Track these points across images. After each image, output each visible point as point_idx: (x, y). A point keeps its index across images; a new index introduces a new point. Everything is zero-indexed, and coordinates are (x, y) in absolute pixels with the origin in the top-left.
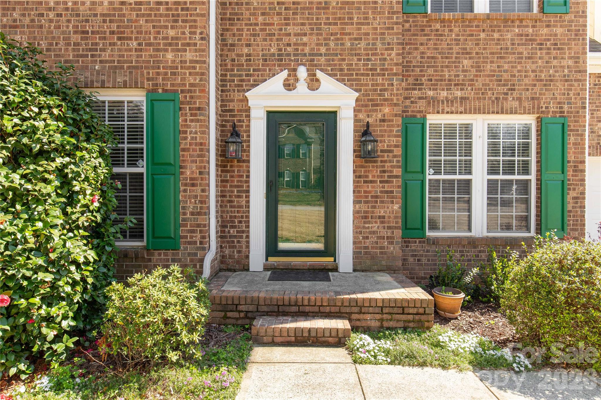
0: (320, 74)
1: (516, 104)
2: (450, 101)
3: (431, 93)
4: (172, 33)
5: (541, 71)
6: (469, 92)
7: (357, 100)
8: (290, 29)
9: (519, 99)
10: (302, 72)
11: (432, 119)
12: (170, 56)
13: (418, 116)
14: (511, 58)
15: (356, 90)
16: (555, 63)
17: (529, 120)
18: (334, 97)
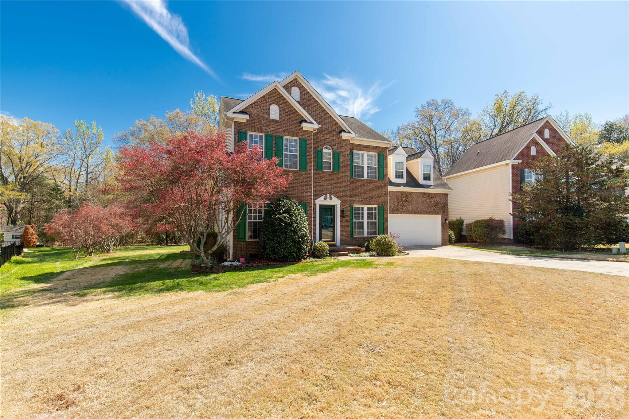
0: (332, 196)
1: (373, 202)
2: (359, 201)
3: (355, 199)
5: (379, 194)
6: (363, 199)
7: (340, 203)
8: (325, 184)
10: (328, 195)
11: (355, 205)
12: (304, 194)
13: (352, 205)
14: (372, 191)
15: (340, 200)
16: (381, 192)
17: (376, 206)
18: (335, 202)
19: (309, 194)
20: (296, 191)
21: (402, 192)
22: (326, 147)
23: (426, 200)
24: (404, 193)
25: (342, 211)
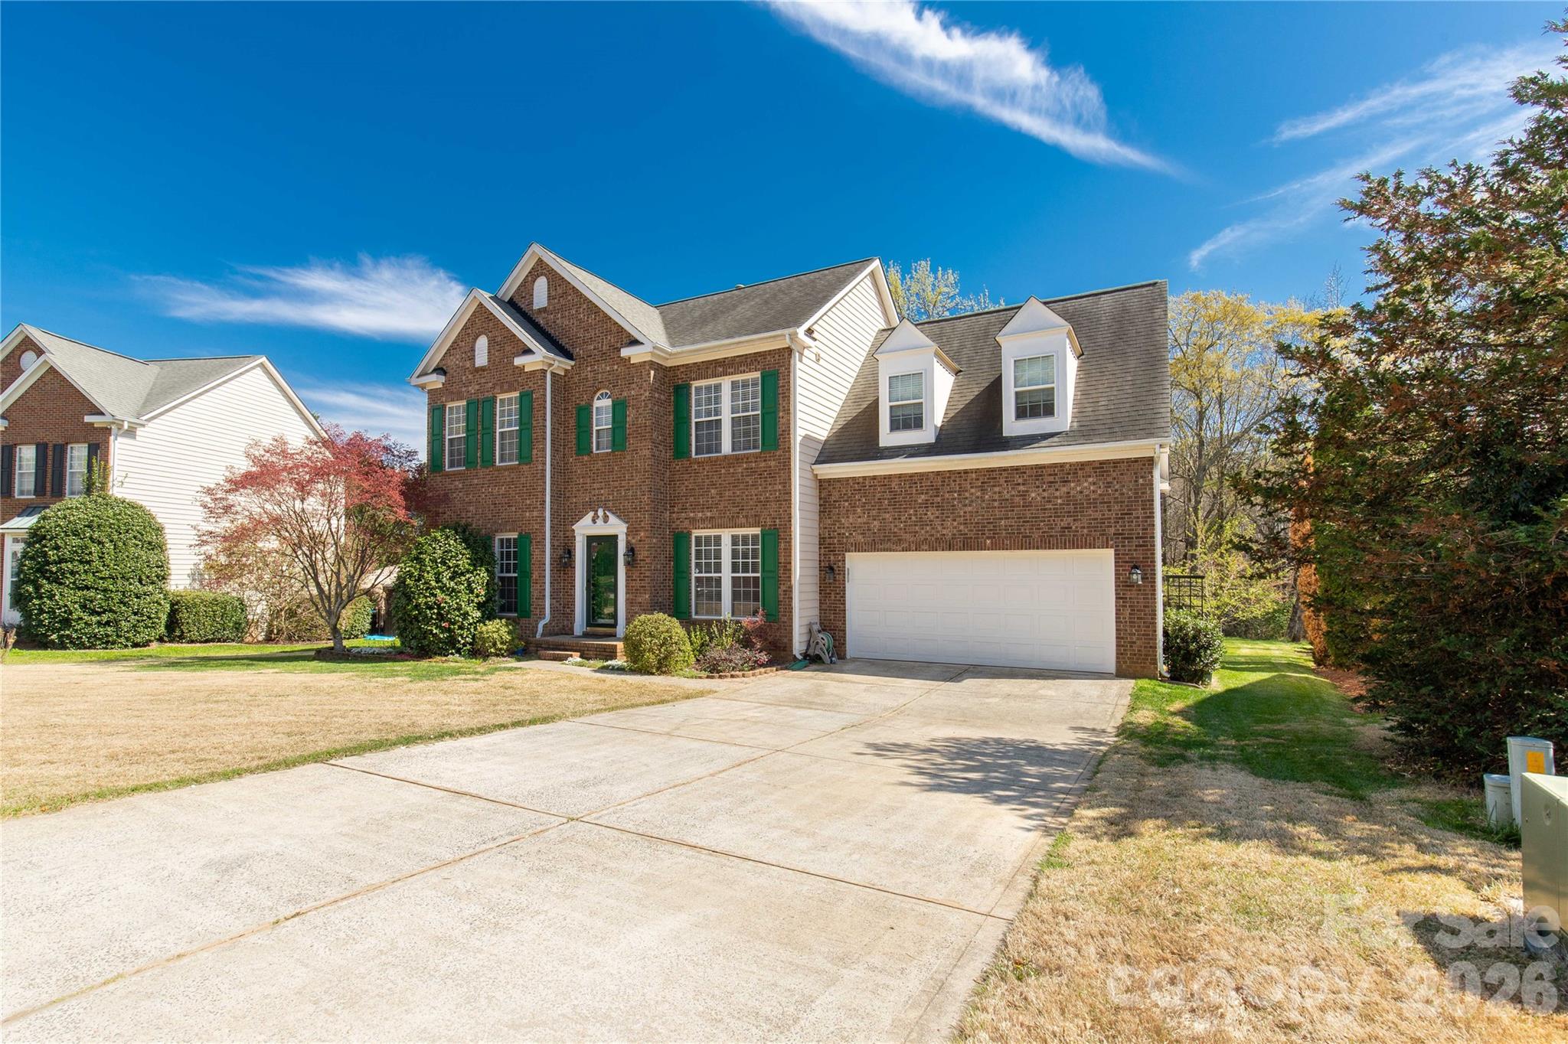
1: (744, 520)
2: (703, 520)
3: (692, 515)
4: (528, 502)
5: (761, 495)
6: (715, 513)
7: (628, 528)
8: (595, 486)
9: (747, 517)
11: (696, 533)
12: (527, 514)
13: (685, 531)
14: (742, 486)
15: (627, 522)
16: (770, 488)
17: (757, 531)
18: (616, 527)
19: (535, 514)
20: (514, 509)
22: (602, 395)
23: (1023, 495)
25: (631, 550)
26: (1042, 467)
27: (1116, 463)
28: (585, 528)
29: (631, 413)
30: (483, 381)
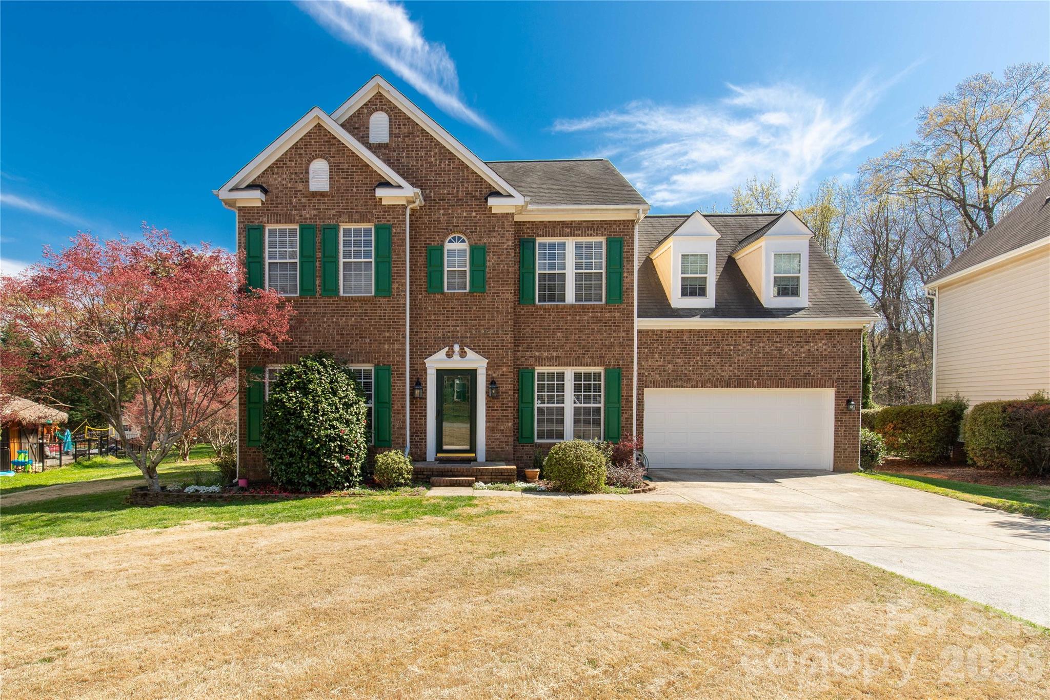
0: (466, 349)
1: (589, 360)
3: (537, 354)
4: (387, 334)
5: (606, 340)
6: (561, 353)
7: (488, 363)
8: (450, 323)
9: (592, 357)
10: (457, 348)
11: (539, 369)
12: (386, 346)
13: (530, 367)
14: (587, 332)
15: (487, 358)
16: (614, 334)
17: (600, 369)
18: (475, 361)
19: (396, 346)
20: (368, 340)
21: (699, 331)
22: (454, 238)
23: (780, 350)
24: (707, 332)
25: (492, 383)
26: (793, 331)
27: (839, 331)
28: (437, 361)
29: (491, 261)
30: (323, 206)
